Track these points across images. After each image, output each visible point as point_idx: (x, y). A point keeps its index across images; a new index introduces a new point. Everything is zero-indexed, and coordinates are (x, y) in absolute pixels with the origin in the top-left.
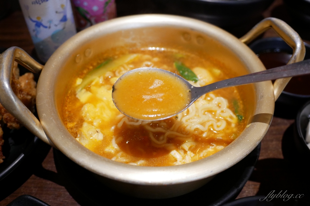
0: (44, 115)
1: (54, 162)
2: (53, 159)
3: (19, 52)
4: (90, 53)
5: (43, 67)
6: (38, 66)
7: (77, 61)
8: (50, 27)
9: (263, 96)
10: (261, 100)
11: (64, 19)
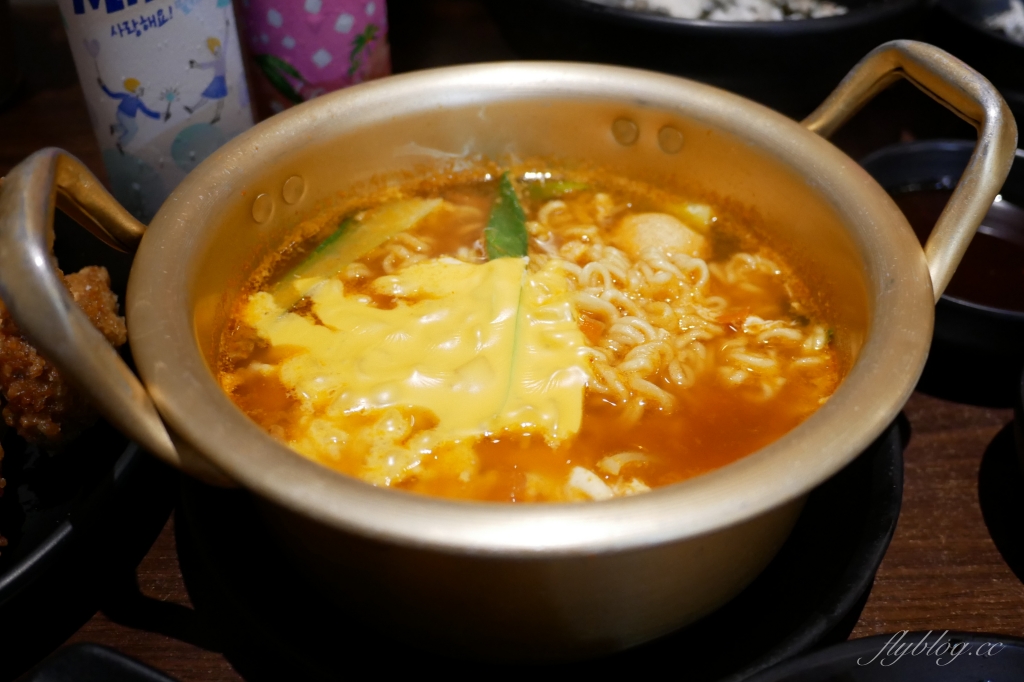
0: (160, 365)
1: (177, 563)
2: (174, 555)
3: (71, 168)
4: (299, 191)
5: (145, 229)
6: (131, 225)
7: (259, 216)
8: (168, 116)
9: (892, 281)
10: (889, 291)
11: (218, 89)
